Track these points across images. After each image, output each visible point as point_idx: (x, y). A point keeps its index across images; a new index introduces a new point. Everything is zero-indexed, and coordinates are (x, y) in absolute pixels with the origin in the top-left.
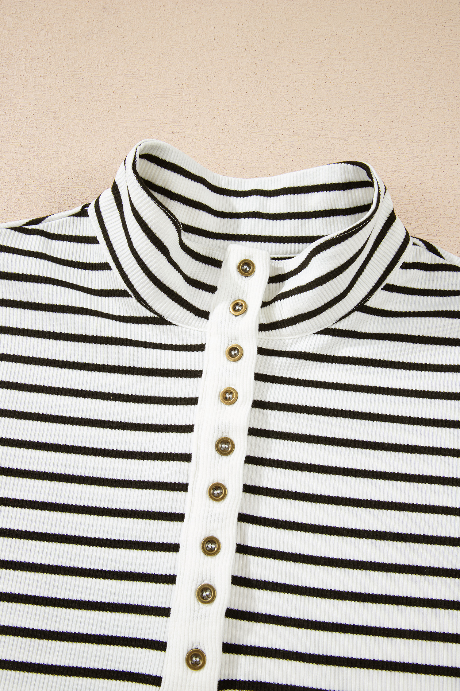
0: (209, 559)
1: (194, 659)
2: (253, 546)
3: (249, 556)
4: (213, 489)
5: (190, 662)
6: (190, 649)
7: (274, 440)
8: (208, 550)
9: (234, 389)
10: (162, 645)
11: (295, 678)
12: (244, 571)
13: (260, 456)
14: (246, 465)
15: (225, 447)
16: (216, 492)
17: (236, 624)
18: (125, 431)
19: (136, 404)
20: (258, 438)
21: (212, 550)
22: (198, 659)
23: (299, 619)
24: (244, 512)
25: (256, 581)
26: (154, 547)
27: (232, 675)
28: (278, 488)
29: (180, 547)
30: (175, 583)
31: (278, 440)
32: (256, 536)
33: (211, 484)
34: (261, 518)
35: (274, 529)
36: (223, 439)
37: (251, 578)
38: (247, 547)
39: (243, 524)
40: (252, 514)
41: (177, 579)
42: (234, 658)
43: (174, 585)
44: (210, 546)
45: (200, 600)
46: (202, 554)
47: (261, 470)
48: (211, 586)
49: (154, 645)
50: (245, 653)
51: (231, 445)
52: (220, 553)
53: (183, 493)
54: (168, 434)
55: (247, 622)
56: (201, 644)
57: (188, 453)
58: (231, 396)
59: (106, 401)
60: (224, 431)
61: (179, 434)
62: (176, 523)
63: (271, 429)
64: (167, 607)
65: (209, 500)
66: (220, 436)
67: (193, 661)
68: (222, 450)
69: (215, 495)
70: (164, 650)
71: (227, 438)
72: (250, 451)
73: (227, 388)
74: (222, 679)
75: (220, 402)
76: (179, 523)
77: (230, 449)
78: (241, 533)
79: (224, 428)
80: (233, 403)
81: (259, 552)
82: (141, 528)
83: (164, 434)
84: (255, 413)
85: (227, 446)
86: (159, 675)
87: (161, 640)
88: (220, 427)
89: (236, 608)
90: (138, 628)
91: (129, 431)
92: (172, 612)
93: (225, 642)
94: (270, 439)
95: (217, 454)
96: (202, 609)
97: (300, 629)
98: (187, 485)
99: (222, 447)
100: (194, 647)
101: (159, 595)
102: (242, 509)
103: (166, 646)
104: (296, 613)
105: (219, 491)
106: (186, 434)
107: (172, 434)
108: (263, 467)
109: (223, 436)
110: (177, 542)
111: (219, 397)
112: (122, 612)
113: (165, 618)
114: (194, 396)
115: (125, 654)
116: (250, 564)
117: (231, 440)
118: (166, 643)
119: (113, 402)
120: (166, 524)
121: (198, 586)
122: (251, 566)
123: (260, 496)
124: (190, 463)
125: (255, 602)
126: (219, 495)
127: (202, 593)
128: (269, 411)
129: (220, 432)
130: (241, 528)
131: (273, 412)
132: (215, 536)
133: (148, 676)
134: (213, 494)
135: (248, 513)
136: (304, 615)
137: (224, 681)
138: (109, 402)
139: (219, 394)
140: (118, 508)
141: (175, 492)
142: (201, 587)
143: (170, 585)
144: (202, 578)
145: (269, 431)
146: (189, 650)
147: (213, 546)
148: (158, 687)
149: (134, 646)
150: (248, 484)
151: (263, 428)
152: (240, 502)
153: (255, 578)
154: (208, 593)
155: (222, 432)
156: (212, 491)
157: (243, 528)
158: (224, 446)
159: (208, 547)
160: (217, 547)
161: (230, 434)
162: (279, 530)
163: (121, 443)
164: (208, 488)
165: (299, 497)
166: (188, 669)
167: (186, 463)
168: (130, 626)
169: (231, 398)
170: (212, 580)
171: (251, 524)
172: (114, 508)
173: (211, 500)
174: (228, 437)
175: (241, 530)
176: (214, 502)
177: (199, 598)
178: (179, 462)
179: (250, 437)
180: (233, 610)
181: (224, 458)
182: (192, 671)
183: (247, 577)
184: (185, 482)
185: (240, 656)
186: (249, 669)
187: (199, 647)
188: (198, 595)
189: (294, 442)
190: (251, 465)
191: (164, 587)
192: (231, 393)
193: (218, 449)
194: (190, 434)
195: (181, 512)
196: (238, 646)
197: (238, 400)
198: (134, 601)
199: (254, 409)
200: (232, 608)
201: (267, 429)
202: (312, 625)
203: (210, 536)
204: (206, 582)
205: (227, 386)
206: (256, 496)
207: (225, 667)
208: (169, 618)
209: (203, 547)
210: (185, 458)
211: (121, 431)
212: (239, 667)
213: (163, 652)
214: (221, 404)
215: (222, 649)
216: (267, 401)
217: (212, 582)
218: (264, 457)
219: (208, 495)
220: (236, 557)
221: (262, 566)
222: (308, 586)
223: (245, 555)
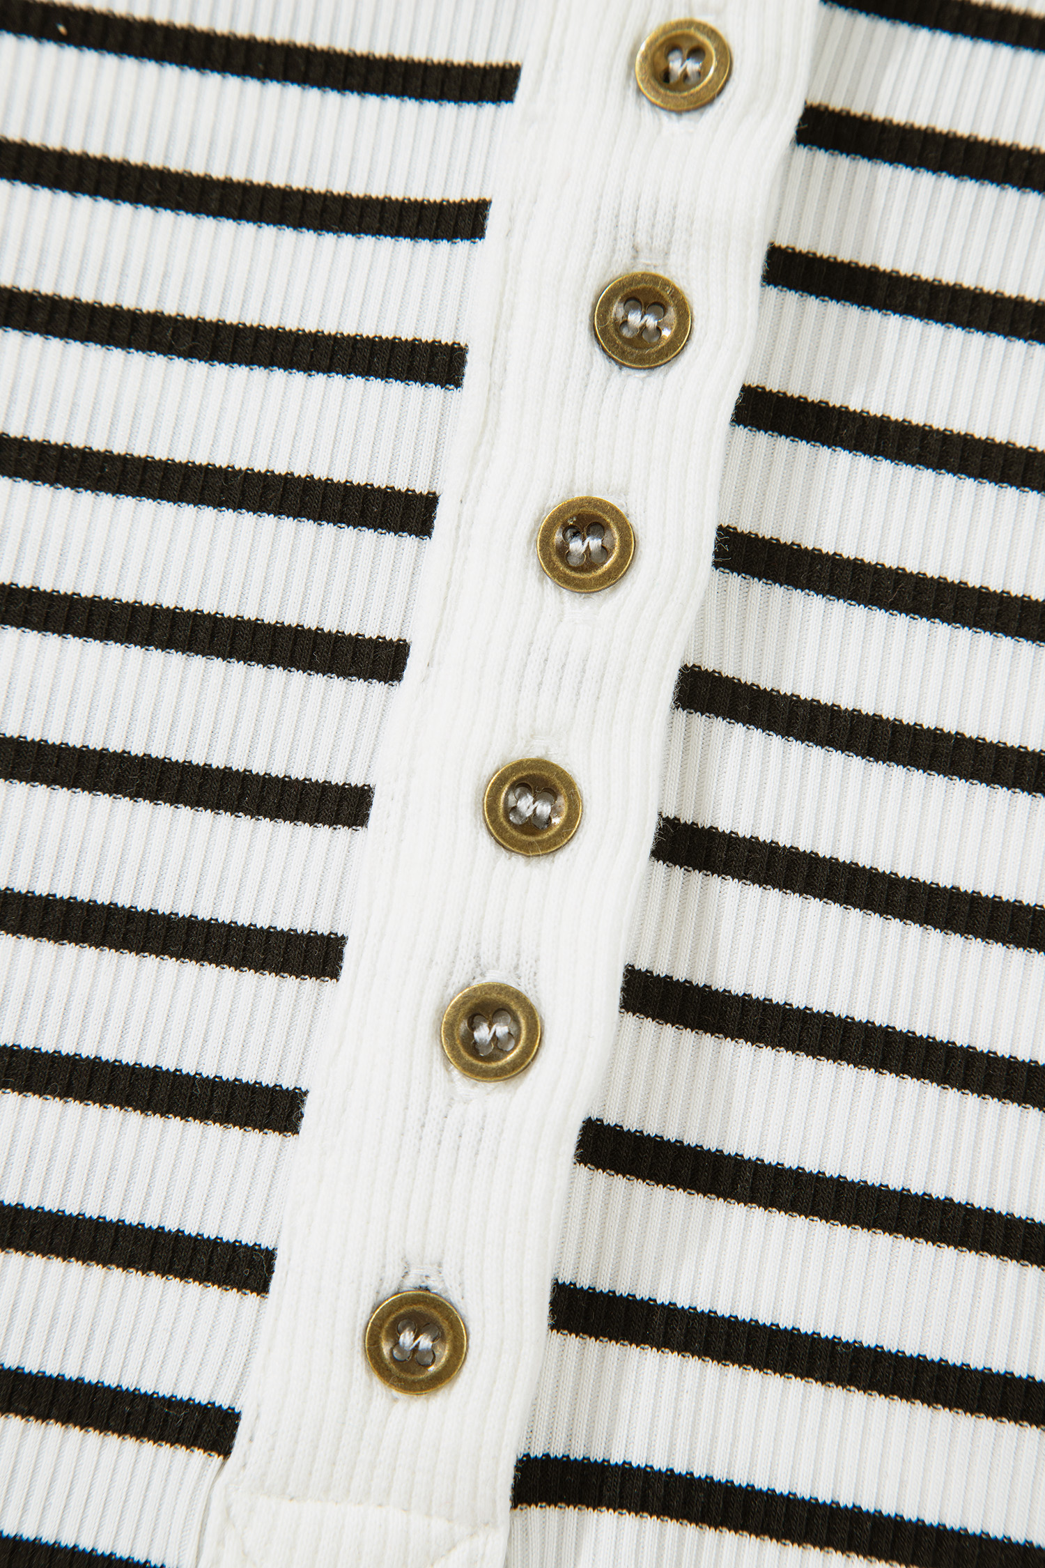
0: (516, 867)
1: (407, 1338)
2: (744, 831)
3: (715, 880)
4: (566, 528)
5: (386, 1348)
6: (389, 1287)
7: (894, 320)
8: (515, 826)
9: (713, 34)
10: (251, 1264)
11: (902, 1484)
12: (685, 953)
13: (814, 396)
14: (742, 432)
15: (644, 328)
16: (576, 546)
17: (628, 1199)
18: (126, 208)
19: (191, 75)
20: (813, 303)
21: (533, 826)
22: (425, 1342)
23: (948, 1204)
24: (709, 665)
25: (745, 1002)
26: (241, 797)
27: (590, 1436)
28: (890, 562)
29: (375, 801)
30: (335, 975)
31: (915, 324)
32: (762, 785)
33: (555, 501)
34: (794, 703)
35: (857, 762)
36: (633, 280)
37: (719, 984)
38: (711, 834)
39: (699, 720)
40: (748, 677)
41: (349, 951)
42: (602, 1358)
43: (330, 984)
44: (526, 805)
45: (458, 1058)
46: (485, 843)
47: (812, 466)
48: (519, 997)
49: (210, 1262)
50: (663, 1343)
51: (672, 314)
52: (574, 845)
53: (409, 541)
54: (348, 240)
55: (680, 1195)
56: (446, 1269)
57: (446, 339)
58: (692, 66)
59: (29, 45)
60: (642, 238)
61: (405, 244)
62: (359, 685)
63: (885, 265)
64: (287, 1083)
65: (541, 580)
66: (621, 266)
67: (402, 1350)
68: (629, 342)
69: (574, 561)
70: (262, 1287)
71: (655, 279)
72: (767, 365)
73: (679, 25)
74: (537, 1452)
75: (631, 93)
76: (378, 687)
77: (666, 333)
78: (684, 765)
79: (643, 225)
80: (702, 103)
81: (770, 865)
82: (180, 696)
83: (329, 238)
84: (809, 172)
85: (651, 321)
86: (223, 1401)
87: (248, 1239)
88: (625, 219)
89: (631, 1124)
90: (132, 1176)
91: (146, 212)
92: (310, 1109)
93: (566, 1278)
94: (875, 316)
95: (599, 358)
96: (467, 1102)
97: (949, 1252)
98: (429, 503)
99: (625, 322)
100: (411, 1283)
101: (250, 1025)
102: (700, 651)
103: (270, 1270)
104: (930, 1172)
105: (594, 543)
106: (444, 245)
107: (368, 241)
108: (825, 452)
109: (639, 269)
110: (356, 780)
111: (631, 65)
112: (54, 1093)
113: (273, 1138)
114: (497, 59)
115: (59, 1297)
116: (718, 919)
117: (676, 294)
118: (270, 1255)
119: (70, 53)
120: (306, 686)
121: (454, 993)
122: (726, 927)
123: (798, 595)
124: (454, 394)
125: (728, 1102)
126: (590, 562)
127: (472, 1027)
128: (885, 171)
129: (624, 246)
130: (687, 738)
131: (905, 175)
132: (556, 758)
133: (171, 1403)
134: (563, 552)
135: (728, 672)
136: (971, 1185)
137: (547, 1461)
138: (50, 48)
139: (633, 55)
140: (65, 588)
141: (369, 535)
142: (467, 997)
143: (310, 984)
144: (477, 957)
145: (872, 274)
146: (381, 1297)
147: (544, 809)
148: (217, 1459)
149: (105, 1261)
150: (744, 527)
151: (845, 256)
152: (690, 616)
153: (738, 989)
154: (501, 1029)
155: (636, 250)
156: (558, 537)
157: (697, 741)
158: (635, 319)
159: (514, 809)
160: (565, 810)
161: (674, 259)
162: (878, 769)
163: (103, 269)
164: (538, 521)
165: (999, 616)
166: (371, 1380)
167: (435, 391)
168: (92, 1164)
169: (693, 79)
170: (523, 970)
171: (739, 728)
172: (46, 586)
173: (549, 583)
174: (660, 272)
175: (685, 750)
176: (566, 593)
177: (453, 1048)
178: (396, 387)
179: (772, 292)
180: (616, 1133)
181: (634, 379)
182: (395, 1393)
183: (700, 980)
184: (421, 488)
185: (633, 1351)
186: (676, 1416)
187: (435, 1285)
188: (451, 1027)
189: (998, 342)
190: (762, 438)
191: (279, 990)
192: (697, 52)
193: (604, 332)
194: (463, 246)
195: (392, 634)
196: (630, 1303)
197: (730, 89)
198: (120, 1045)
199: (803, 152)
200: (611, 1119)
201: (865, 261)
202: (1006, 1236)
203: (533, 757)
204: (494, 976)
205: (679, 15)
206: (778, 591)
207: (555, 1397)
208: (291, 1139)
209: (492, 808)
210: (432, 364)
211: (105, 205)
212: (625, 1401)
213: (252, 1298)
214: (640, 107)
215: (552, 1303)
216: (879, 114)
217: (523, 982)
218: (835, 401)
219: (534, 559)
220: (649, 877)
221: (778, 932)
222: (1003, 1050)
223: (697, 876)
